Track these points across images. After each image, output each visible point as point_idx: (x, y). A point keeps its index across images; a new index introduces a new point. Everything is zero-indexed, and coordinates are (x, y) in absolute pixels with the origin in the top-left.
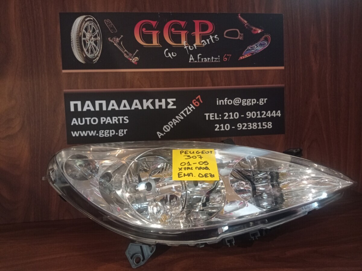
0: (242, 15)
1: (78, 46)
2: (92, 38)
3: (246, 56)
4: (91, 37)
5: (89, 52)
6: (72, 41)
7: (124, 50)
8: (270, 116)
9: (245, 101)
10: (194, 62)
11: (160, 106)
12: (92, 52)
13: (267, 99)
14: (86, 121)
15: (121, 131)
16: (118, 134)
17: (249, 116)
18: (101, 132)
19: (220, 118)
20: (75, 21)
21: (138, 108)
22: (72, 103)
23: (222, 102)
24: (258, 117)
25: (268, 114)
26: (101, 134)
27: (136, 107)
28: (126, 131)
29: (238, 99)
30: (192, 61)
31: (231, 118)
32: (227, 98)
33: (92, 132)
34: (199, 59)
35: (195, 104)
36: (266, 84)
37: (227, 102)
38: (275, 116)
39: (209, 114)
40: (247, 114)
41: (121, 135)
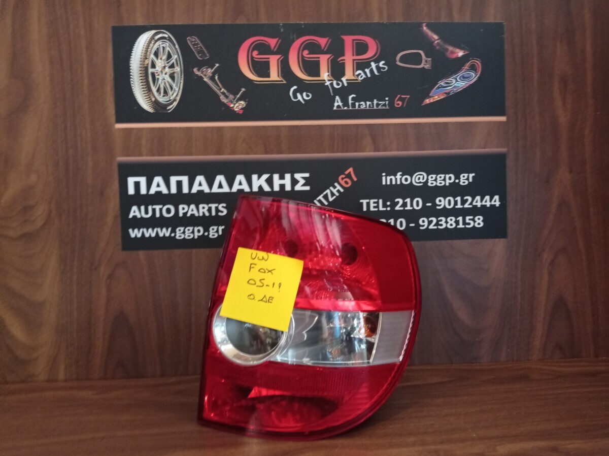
0: (428, 26)
1: (142, 82)
2: (167, 69)
3: (436, 98)
4: (164, 67)
5: (160, 93)
6: (131, 74)
7: (221, 89)
8: (479, 206)
9: (434, 179)
10: (342, 109)
11: (282, 186)
12: (166, 92)
13: (473, 174)
14: (154, 210)
15: (213, 229)
16: (209, 234)
17: (440, 205)
18: (180, 230)
19: (389, 209)
20: (136, 39)
21: (242, 190)
22: (131, 181)
23: (391, 180)
24: (456, 207)
25: (477, 202)
26: (179, 234)
27: (241, 187)
28: (223, 230)
29: (421, 175)
30: (339, 106)
31: (409, 208)
32: (400, 173)
33: (164, 230)
34: (352, 103)
35: (343, 183)
36: (472, 148)
37: (401, 179)
38: (488, 206)
39: (368, 201)
40: (437, 202)
41: (213, 235)
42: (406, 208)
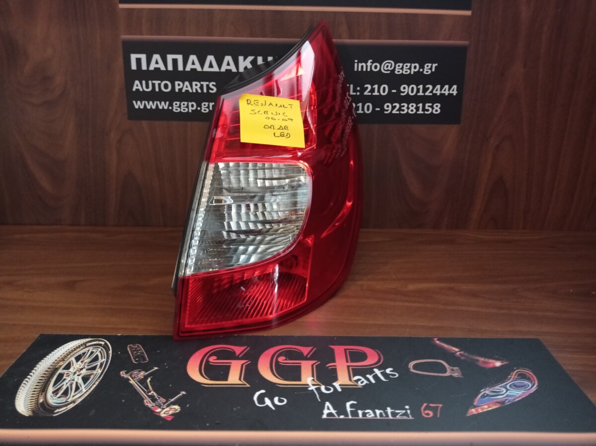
8: (438, 94)
9: (401, 67)
13: (436, 65)
14: (153, 85)
15: (205, 105)
16: (201, 109)
17: (404, 92)
18: (176, 104)
19: (358, 93)
21: (230, 70)
22: (133, 57)
23: (362, 66)
24: (418, 94)
25: (437, 90)
26: (176, 107)
27: (229, 68)
28: (213, 106)
29: (389, 63)
31: (376, 93)
32: (371, 61)
33: (163, 103)
36: (437, 40)
37: (371, 66)
38: (446, 94)
40: (402, 89)
41: (205, 110)
42: (374, 94)
